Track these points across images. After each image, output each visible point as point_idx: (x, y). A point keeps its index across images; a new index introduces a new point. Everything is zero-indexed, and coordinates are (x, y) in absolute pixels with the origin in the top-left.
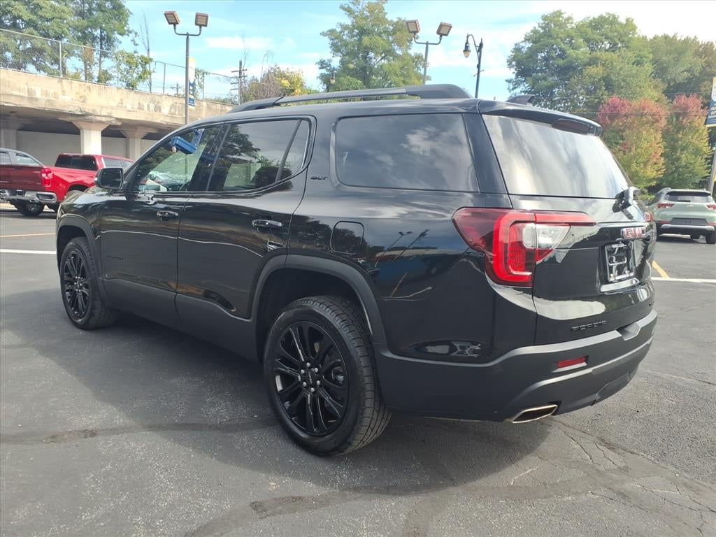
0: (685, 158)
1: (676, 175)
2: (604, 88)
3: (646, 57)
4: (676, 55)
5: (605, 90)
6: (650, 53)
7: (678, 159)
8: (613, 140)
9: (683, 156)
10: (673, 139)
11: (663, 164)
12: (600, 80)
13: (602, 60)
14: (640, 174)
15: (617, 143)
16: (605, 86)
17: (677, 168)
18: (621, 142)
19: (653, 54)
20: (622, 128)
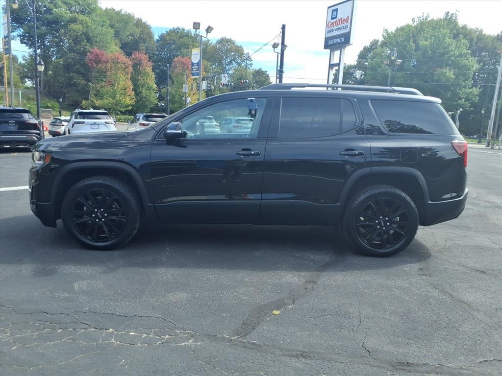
0: (144, 92)
1: (141, 103)
2: (86, 41)
3: (106, 22)
4: (124, 24)
5: (87, 42)
6: (107, 20)
7: (141, 92)
8: (99, 78)
9: (143, 91)
10: (135, 80)
11: (134, 96)
12: (82, 34)
13: (80, 20)
14: (122, 102)
15: (102, 80)
16: (86, 39)
17: (141, 98)
18: (105, 80)
19: (109, 21)
20: (104, 70)
